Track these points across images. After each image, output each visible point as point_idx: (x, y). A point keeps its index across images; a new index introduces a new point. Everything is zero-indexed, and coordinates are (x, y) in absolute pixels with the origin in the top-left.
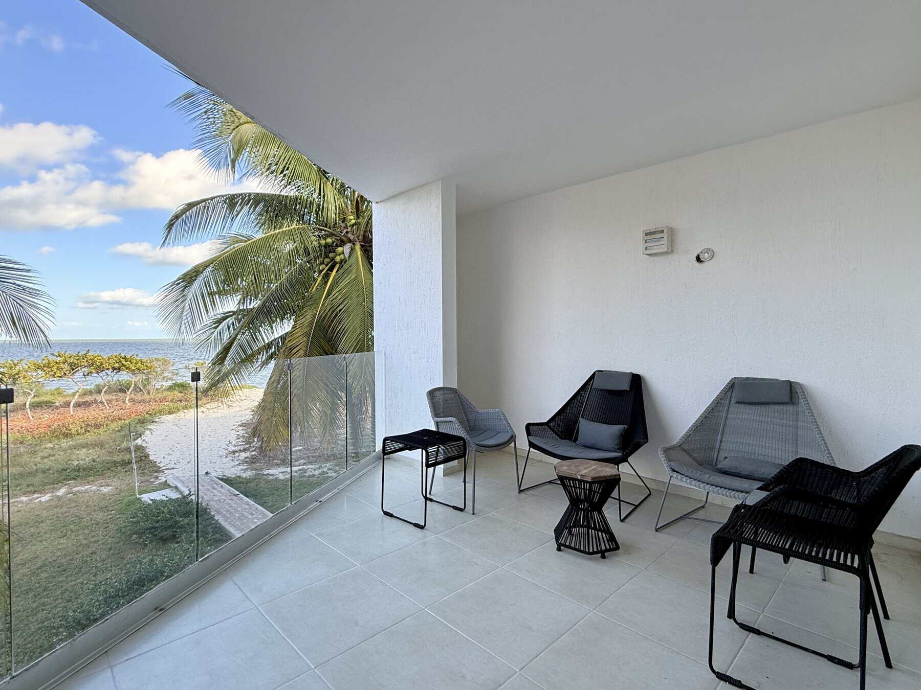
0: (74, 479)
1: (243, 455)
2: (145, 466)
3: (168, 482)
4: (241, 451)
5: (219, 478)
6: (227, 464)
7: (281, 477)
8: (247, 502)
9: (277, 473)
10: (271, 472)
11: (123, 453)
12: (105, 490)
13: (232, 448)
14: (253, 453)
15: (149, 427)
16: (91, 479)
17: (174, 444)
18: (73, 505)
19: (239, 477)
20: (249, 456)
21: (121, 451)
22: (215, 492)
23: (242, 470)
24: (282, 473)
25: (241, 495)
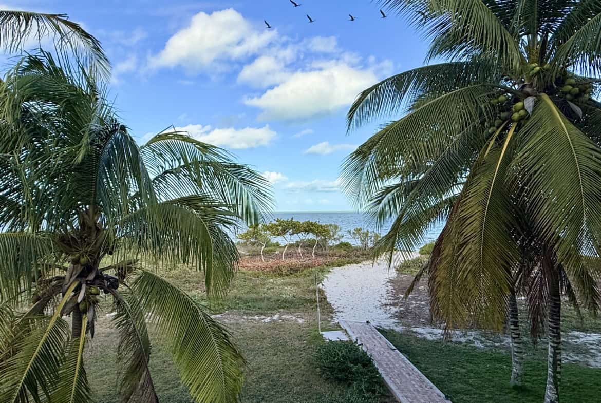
0: (283, 308)
1: (394, 309)
2: (324, 306)
3: (340, 324)
4: (391, 305)
5: (376, 328)
6: (381, 315)
7: (429, 337)
8: (403, 359)
9: (425, 333)
10: (419, 330)
11: (311, 293)
12: (301, 321)
13: (384, 302)
14: (401, 309)
15: (326, 275)
16: (292, 310)
17: (343, 291)
18: (282, 329)
19: (393, 330)
20: (399, 311)
21: (309, 291)
22: (376, 342)
23: (394, 323)
24: (429, 333)
25: (397, 350)
